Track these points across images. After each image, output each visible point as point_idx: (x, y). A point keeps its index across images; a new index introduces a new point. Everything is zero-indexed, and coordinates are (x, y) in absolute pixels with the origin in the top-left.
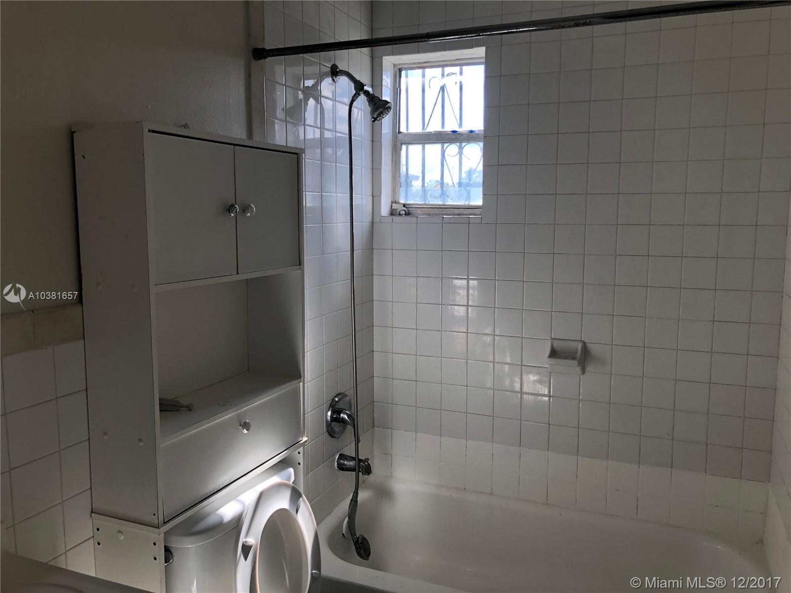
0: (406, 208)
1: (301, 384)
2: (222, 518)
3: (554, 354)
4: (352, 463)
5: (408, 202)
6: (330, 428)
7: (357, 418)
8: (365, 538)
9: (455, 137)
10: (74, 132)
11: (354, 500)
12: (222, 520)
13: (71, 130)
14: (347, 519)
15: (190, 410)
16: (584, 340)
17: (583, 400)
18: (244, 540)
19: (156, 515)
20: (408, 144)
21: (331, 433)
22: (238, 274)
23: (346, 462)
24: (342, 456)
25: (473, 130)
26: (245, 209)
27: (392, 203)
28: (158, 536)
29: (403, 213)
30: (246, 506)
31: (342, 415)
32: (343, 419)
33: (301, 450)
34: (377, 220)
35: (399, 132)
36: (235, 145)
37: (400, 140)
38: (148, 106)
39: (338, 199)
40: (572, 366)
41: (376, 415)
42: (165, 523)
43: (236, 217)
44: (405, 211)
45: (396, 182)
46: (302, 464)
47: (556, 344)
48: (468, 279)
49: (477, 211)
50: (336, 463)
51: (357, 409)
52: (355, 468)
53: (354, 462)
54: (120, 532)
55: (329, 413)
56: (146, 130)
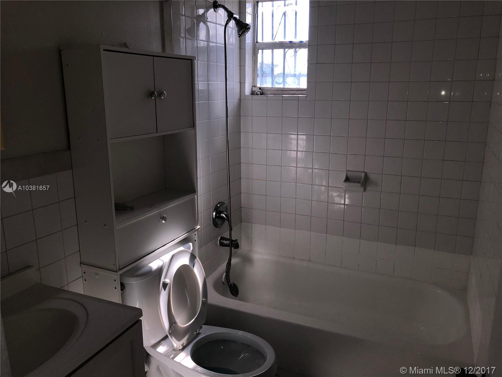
0: (261, 90)
1: (196, 196)
2: (151, 268)
3: (347, 180)
4: (228, 242)
5: (262, 86)
6: (215, 222)
7: (231, 216)
8: (235, 285)
9: (291, 45)
10: (62, 50)
11: (229, 264)
12: (152, 270)
13: (59, 49)
14: (225, 274)
15: (132, 210)
16: (366, 172)
17: (364, 207)
18: (164, 280)
19: (115, 265)
20: (263, 49)
21: (215, 224)
22: (157, 132)
23: (224, 242)
24: (222, 238)
25: (302, 41)
26: (161, 94)
27: (252, 87)
28: (117, 276)
29: (259, 93)
30: (165, 262)
31: (222, 215)
32: (223, 217)
33: (196, 233)
34: (243, 98)
35: (257, 42)
36: (154, 56)
37: (257, 47)
38: (102, 33)
39: (218, 84)
40: (358, 187)
41: (242, 215)
42: (120, 270)
43: (155, 99)
44: (260, 92)
45: (255, 73)
46: (197, 241)
47: (350, 174)
48: (298, 135)
49: (304, 92)
50: (219, 242)
51: (230, 211)
52: (230, 245)
53: (229, 241)
54: (96, 274)
55: (214, 214)
56: (102, 50)
